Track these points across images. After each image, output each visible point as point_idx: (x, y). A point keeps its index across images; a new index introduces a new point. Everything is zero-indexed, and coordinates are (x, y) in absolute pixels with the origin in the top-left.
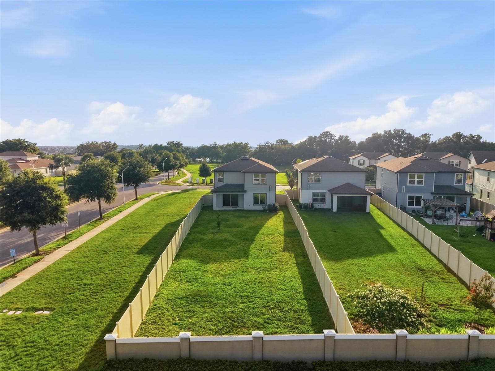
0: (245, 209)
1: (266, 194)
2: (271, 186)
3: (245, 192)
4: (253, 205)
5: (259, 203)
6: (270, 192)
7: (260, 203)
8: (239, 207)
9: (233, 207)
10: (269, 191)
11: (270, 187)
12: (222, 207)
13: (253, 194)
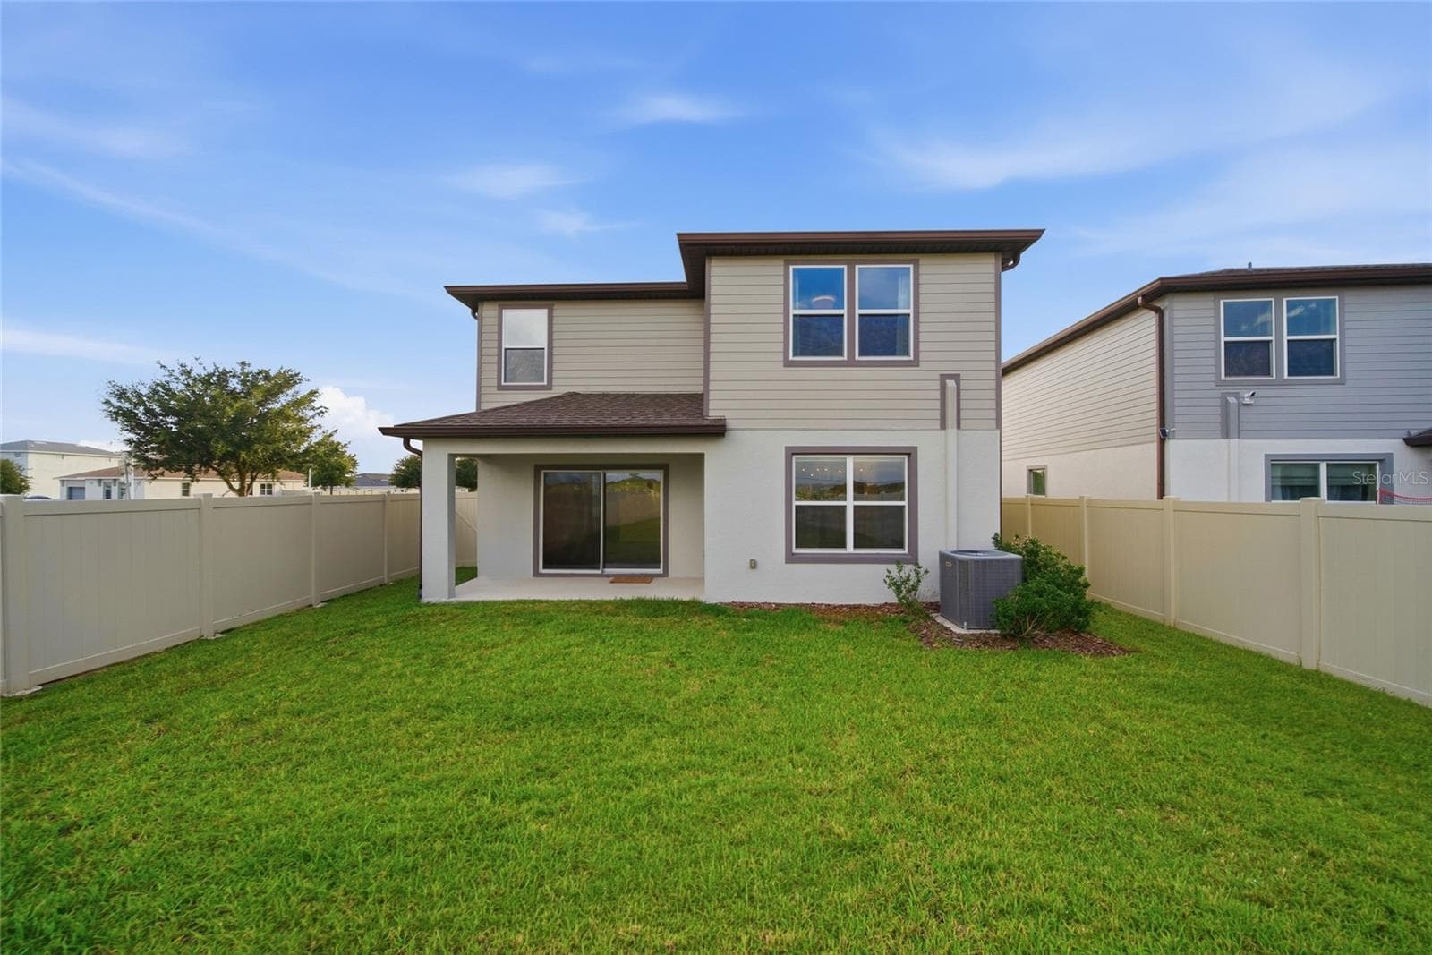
0: (713, 594)
1: (911, 453)
2: (956, 378)
3: (717, 431)
4: (791, 558)
5: (843, 545)
6: (952, 430)
7: (856, 546)
8: (666, 574)
9: (618, 579)
10: (943, 426)
11: (951, 384)
12: (536, 574)
13: (792, 452)
